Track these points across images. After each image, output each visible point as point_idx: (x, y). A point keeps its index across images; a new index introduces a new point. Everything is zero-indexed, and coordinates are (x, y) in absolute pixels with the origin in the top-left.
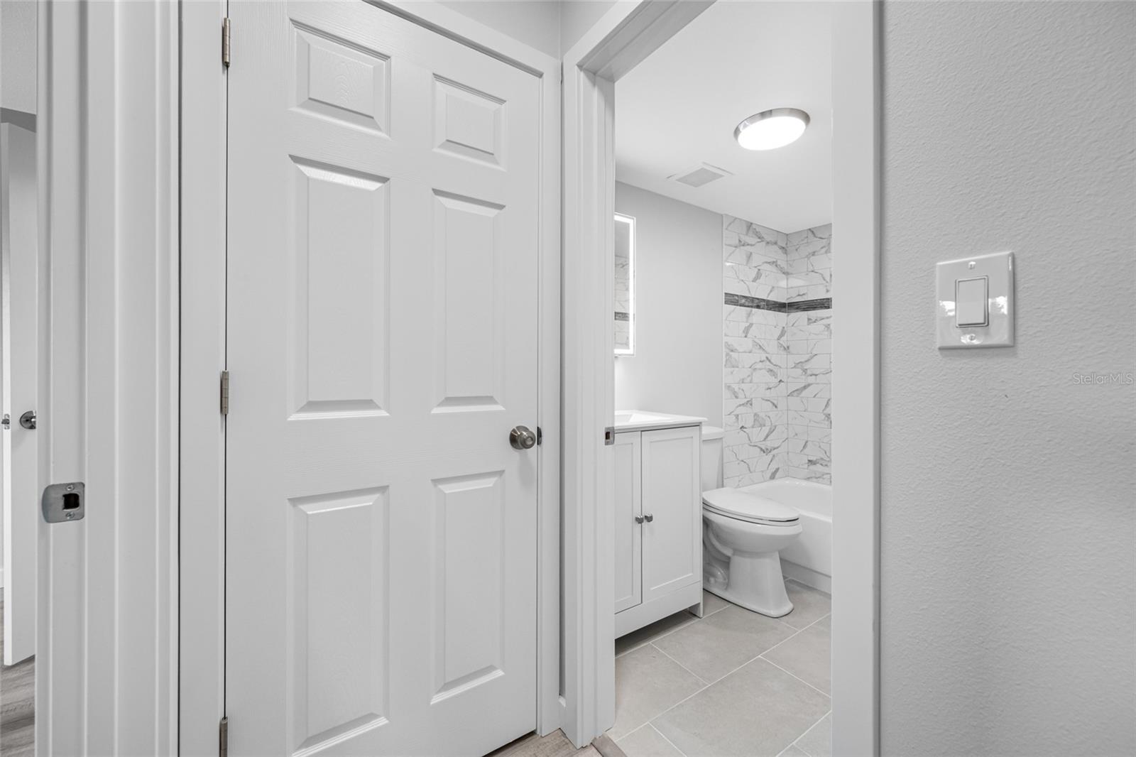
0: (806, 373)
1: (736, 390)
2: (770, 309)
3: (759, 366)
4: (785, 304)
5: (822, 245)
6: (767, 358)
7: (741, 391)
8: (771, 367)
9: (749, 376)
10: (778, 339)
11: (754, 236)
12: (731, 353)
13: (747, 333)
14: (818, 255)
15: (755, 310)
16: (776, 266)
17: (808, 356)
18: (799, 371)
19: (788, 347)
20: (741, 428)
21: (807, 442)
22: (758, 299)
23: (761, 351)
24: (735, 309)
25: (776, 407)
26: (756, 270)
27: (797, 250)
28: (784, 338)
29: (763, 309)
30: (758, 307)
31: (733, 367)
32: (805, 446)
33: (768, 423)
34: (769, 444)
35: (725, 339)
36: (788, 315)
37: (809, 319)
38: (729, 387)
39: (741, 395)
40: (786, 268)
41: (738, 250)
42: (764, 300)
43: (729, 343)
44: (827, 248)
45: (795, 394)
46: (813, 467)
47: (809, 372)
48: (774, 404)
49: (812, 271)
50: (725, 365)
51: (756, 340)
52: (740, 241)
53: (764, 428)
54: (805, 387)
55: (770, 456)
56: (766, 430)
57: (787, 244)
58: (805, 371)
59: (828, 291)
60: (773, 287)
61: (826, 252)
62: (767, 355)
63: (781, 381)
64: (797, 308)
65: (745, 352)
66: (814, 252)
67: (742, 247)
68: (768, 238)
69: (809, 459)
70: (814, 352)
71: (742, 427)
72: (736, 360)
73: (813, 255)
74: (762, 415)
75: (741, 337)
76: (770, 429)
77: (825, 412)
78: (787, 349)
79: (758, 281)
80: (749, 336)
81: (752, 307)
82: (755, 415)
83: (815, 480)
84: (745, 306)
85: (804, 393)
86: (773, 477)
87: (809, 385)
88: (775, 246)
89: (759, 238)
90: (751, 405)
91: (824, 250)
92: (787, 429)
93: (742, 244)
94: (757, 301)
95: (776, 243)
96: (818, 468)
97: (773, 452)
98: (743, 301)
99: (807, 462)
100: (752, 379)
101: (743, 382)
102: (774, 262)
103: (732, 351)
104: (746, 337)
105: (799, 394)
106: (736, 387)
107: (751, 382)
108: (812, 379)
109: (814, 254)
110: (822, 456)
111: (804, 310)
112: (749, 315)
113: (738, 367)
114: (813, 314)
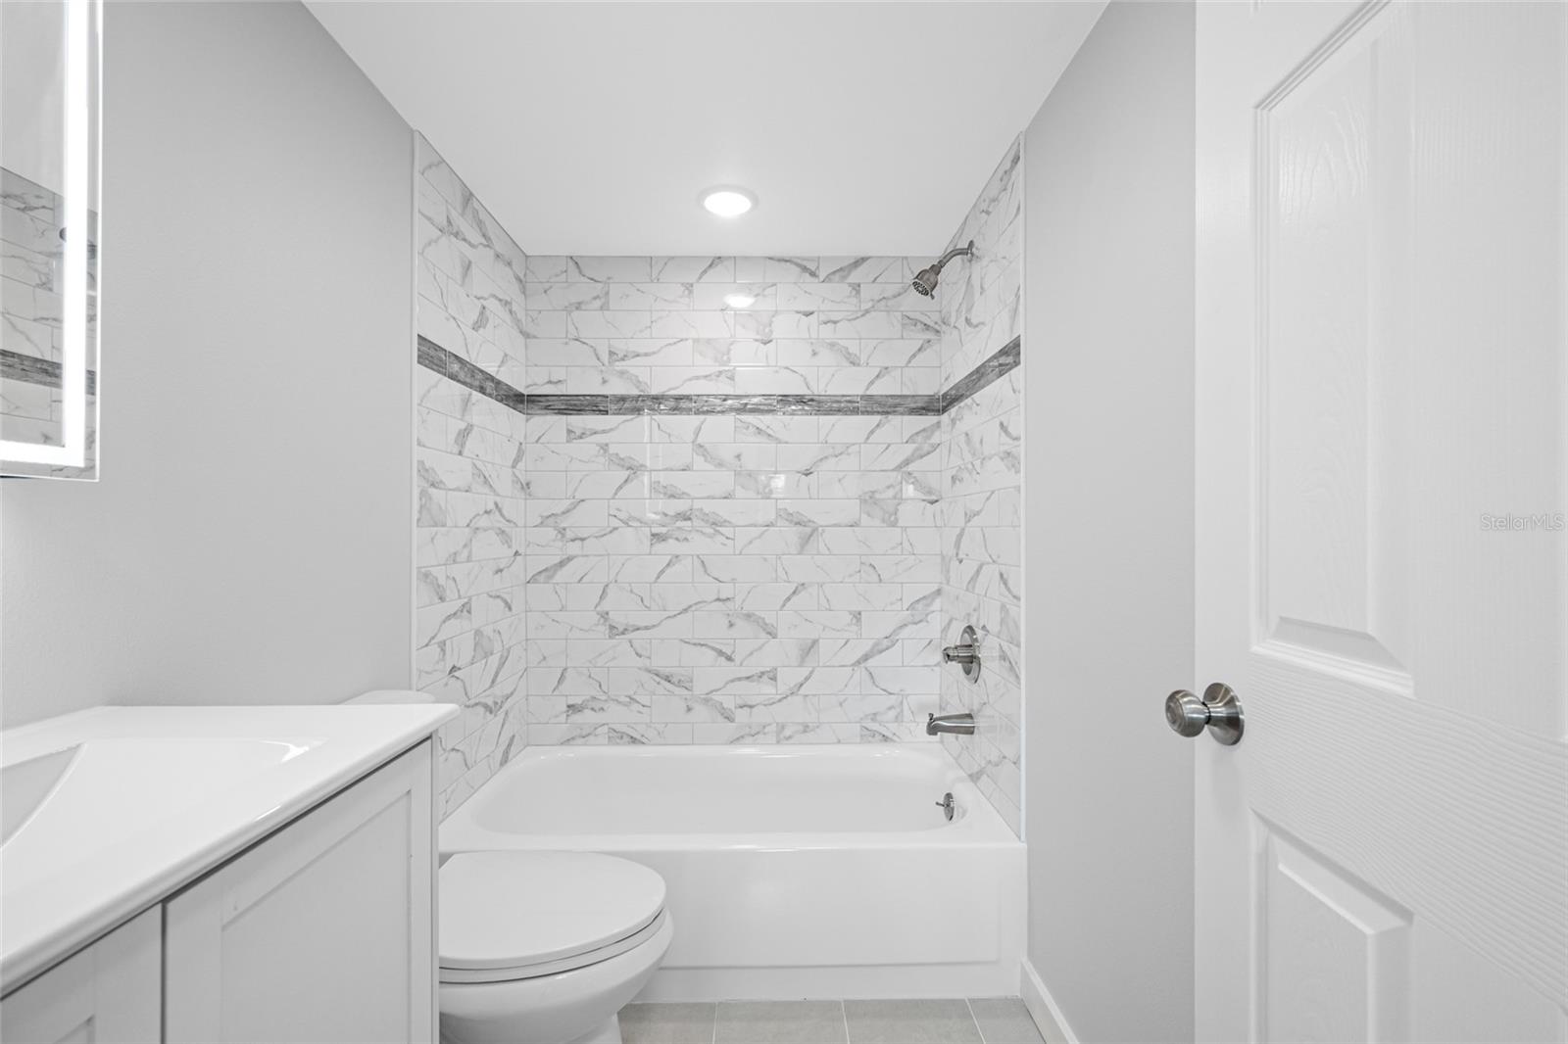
0: (563, 536)
1: (442, 581)
2: (501, 401)
3: (483, 522)
4: (523, 395)
5: (595, 294)
6: (496, 504)
7: (451, 582)
8: (503, 524)
9: (465, 546)
10: (513, 467)
11: (474, 225)
12: (432, 490)
13: (463, 445)
14: (585, 310)
15: (476, 395)
16: (511, 312)
17: (569, 502)
18: (551, 533)
19: (528, 484)
20: (450, 673)
21: (565, 669)
22: (482, 371)
23: (486, 490)
24: (440, 380)
25: (510, 609)
26: (479, 303)
27: (545, 292)
28: (521, 465)
29: (490, 395)
30: (482, 390)
31: (436, 525)
32: (560, 681)
33: (497, 647)
34: (499, 690)
35: (418, 453)
36: (527, 420)
37: (569, 432)
38: (426, 576)
39: (450, 594)
40: (523, 320)
41: (444, 240)
42: (492, 379)
43: (427, 465)
44: (603, 300)
45: (542, 578)
46: (577, 718)
47: (569, 534)
48: (506, 603)
49: (577, 340)
50: (418, 520)
51: (479, 464)
52: (449, 222)
53: (491, 658)
54: (561, 564)
55: (501, 714)
56: (494, 660)
57: (525, 275)
58: (562, 532)
59: (604, 382)
60: (506, 355)
61: (601, 308)
62: (498, 499)
63: (516, 553)
64: (547, 408)
65: (457, 489)
66: (580, 303)
67: (453, 239)
68: (499, 247)
69: (570, 702)
70: (579, 496)
71: (454, 669)
72: (440, 508)
73: (577, 308)
74: (488, 631)
75: (451, 453)
76: (502, 656)
77: (598, 609)
78: (526, 486)
79: (481, 331)
80: (466, 452)
81: (471, 386)
82: (478, 633)
83: (580, 741)
84: (459, 381)
85: (561, 576)
86: (504, 761)
87: (569, 559)
88: (507, 269)
89: (484, 236)
90: (469, 612)
91: (598, 303)
92: (526, 650)
93: (450, 230)
94: (479, 376)
95: (509, 264)
96: (587, 717)
97: (506, 706)
98: (456, 367)
99: (565, 708)
100: (470, 552)
101: (455, 562)
102: (507, 303)
103: (433, 485)
104: (460, 453)
105: (551, 577)
106: (439, 573)
107: (469, 559)
108: (574, 548)
109: (578, 306)
110: (594, 693)
111: (561, 412)
112: (466, 402)
113: (444, 525)
114: (577, 421)
